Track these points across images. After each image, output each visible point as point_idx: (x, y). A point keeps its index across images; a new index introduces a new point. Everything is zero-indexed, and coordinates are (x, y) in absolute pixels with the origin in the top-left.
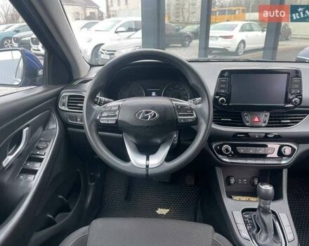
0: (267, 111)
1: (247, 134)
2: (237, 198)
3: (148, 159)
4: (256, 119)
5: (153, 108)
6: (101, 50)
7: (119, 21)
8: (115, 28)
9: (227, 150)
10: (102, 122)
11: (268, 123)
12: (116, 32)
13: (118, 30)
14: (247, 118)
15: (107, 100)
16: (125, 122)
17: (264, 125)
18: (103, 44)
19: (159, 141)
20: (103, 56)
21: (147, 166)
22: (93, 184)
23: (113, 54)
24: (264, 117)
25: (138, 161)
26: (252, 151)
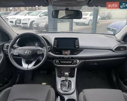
0: (70, 50)
1: (63, 57)
2: (62, 77)
3: (28, 65)
4: (66, 53)
5: (30, 50)
6: (33, 23)
7: (41, 12)
8: (39, 14)
9: (57, 62)
10: (14, 54)
11: (70, 54)
12: (40, 16)
13: (41, 15)
14: (63, 52)
15: (18, 47)
16: (21, 54)
17: (68, 54)
18: (34, 21)
19: (32, 60)
20: (34, 26)
21: (28, 67)
22: (19, 75)
23: (38, 25)
24: (69, 52)
25: (25, 66)
26: (68, 62)
